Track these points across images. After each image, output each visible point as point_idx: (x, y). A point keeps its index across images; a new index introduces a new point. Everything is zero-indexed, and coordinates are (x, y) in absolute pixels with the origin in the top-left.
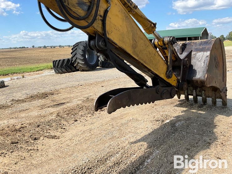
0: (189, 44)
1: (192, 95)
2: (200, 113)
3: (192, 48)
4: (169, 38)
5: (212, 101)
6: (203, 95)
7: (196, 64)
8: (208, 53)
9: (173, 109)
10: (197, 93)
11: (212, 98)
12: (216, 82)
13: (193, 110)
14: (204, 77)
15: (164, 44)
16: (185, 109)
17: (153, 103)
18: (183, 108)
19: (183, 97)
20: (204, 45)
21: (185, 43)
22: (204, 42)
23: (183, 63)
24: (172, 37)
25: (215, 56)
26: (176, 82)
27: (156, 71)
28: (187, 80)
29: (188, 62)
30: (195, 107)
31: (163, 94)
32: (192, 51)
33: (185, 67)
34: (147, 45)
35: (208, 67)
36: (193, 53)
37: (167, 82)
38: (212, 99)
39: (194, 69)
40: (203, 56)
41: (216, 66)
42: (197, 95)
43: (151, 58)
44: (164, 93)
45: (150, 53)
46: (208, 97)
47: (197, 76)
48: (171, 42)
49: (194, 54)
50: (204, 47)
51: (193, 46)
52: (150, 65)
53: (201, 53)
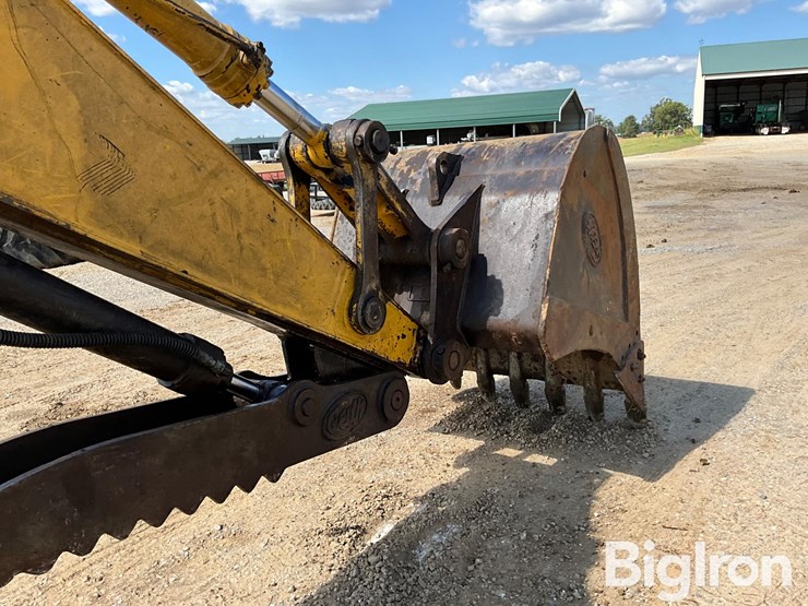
0: (473, 155)
1: (505, 372)
2: (534, 465)
3: (485, 176)
4: (354, 128)
5: (585, 398)
6: (549, 373)
7: (499, 250)
8: (551, 200)
9: (424, 445)
10: (526, 365)
11: (584, 385)
12: (595, 327)
13: (507, 445)
14: (537, 315)
15: (335, 161)
16: (472, 444)
17: (274, 480)
18: (467, 437)
19: (470, 379)
20: (534, 162)
21: (457, 150)
22: (533, 145)
23: (440, 250)
24: (368, 124)
25: (585, 214)
26: (411, 340)
27: (285, 304)
28: (465, 330)
29: (459, 243)
30: (516, 431)
31: (337, 419)
32: (481, 188)
33: (448, 268)
34: (211, 165)
35: (554, 266)
36: (486, 199)
37: (362, 353)
38: (587, 390)
39: (493, 277)
40: (527, 214)
41: (589, 258)
42: (525, 375)
43: (246, 240)
44: (337, 411)
45: (234, 213)
46: (569, 382)
47: (504, 308)
48: (361, 146)
49: (491, 206)
50: (533, 169)
51: (486, 168)
52: (238, 278)
53: (519, 200)
